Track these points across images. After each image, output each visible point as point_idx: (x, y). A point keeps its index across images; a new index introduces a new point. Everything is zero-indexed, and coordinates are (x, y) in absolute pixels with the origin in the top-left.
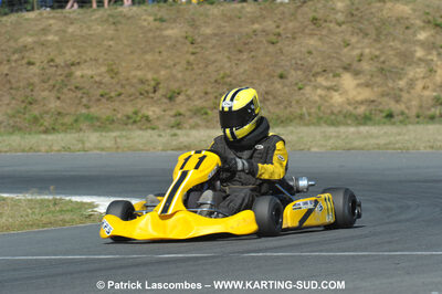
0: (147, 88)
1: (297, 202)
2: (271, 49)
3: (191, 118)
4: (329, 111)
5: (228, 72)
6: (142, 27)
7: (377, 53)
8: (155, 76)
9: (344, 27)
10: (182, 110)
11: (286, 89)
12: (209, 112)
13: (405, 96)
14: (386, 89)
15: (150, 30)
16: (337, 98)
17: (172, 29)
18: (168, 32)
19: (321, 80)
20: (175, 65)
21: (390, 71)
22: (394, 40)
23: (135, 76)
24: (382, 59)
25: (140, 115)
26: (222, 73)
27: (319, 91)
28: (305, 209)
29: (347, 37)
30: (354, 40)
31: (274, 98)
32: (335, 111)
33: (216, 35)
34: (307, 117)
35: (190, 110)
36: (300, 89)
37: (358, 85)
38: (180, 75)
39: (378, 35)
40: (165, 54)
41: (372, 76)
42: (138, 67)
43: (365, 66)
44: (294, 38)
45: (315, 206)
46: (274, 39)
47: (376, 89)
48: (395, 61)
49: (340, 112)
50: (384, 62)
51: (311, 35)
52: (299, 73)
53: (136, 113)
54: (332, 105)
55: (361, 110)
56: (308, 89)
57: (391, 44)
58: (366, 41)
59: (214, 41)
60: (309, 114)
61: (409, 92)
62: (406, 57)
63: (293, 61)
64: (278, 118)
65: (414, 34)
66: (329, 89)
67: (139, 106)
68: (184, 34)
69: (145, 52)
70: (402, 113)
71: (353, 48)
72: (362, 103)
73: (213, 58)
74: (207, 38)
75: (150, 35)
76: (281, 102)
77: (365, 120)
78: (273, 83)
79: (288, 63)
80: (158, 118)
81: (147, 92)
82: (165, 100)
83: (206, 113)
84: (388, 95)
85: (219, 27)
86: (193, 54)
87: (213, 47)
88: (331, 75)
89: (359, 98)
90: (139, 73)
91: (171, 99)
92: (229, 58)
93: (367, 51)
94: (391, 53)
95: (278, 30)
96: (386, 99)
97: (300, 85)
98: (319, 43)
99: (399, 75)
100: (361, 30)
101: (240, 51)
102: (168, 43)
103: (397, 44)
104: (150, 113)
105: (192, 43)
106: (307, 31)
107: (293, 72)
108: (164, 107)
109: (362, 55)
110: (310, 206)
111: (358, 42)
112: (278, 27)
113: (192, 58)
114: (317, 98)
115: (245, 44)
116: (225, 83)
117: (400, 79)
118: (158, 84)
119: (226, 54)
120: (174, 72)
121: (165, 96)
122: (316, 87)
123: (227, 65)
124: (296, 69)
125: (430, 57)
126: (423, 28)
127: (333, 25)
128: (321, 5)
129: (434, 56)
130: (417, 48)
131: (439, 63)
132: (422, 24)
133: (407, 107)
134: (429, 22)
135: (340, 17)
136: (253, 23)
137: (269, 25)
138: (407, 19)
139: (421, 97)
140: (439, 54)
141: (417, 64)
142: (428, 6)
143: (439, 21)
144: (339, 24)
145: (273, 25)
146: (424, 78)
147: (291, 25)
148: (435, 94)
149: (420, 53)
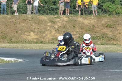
2: (14, 26)
4: (28, 40)
5: (4, 30)
7: (39, 28)
9: (31, 21)
11: (18, 35)
13: (45, 38)
14: (41, 36)
16: (30, 38)
19: (26, 33)
21: (42, 32)
22: (43, 25)
24: (40, 29)
27: (26, 36)
29: (32, 24)
30: (33, 24)
31: (15, 37)
32: (29, 41)
34: (23, 42)
37: (35, 35)
39: (39, 23)
41: (38, 33)
43: (36, 30)
44: (19, 23)
46: (15, 23)
47: (39, 36)
48: (43, 30)
49: (30, 41)
51: (23, 23)
52: (21, 31)
54: (28, 39)
55: (35, 40)
56: (23, 35)
57: (42, 26)
58: (36, 25)
59: (1, 23)
60: (23, 41)
61: (46, 37)
62: (45, 29)
64: (16, 41)
65: (47, 24)
66: (28, 35)
70: (45, 42)
71: (33, 26)
72: (35, 39)
73: (1, 27)
76: (16, 38)
77: (36, 43)
78: (15, 33)
79: (18, 29)
84: (41, 37)
85: (2, 20)
87: (1, 25)
88: (28, 32)
89: (35, 38)
92: (4, 27)
93: (36, 27)
94: (42, 28)
95: (15, 21)
96: (41, 38)
97: (21, 34)
98: (25, 25)
99: (44, 32)
100: (35, 22)
101: (7, 26)
103: (43, 26)
107: (19, 31)
109: (35, 28)
111: (34, 25)
112: (16, 21)
114: (25, 37)
115: (8, 24)
116: (4, 33)
117: (44, 34)
122: (25, 35)
124: (20, 30)
125: (51, 29)
126: (49, 22)
127: (28, 21)
128: (25, 16)
129: (52, 29)
130: (48, 27)
131: (53, 30)
132: (49, 21)
133: (46, 40)
134: (50, 21)
135: (30, 19)
136: (10, 20)
137: (14, 20)
138: (45, 20)
139: (49, 38)
140: (53, 28)
141: (48, 31)
142: (50, 17)
143: (53, 21)
144: (30, 21)
145: (15, 20)
146: (49, 34)
147: (19, 20)
148: (52, 37)
149: (48, 28)
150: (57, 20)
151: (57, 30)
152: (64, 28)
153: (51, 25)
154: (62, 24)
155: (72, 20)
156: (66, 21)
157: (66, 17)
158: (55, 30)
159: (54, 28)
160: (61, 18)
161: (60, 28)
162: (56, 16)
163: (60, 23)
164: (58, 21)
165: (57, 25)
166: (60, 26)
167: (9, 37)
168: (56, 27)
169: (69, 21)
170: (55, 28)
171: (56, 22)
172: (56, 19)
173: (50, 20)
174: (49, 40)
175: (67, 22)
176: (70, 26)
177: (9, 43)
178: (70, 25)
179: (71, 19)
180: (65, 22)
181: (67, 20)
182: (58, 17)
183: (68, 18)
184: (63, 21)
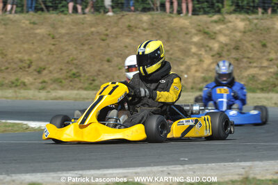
0: (24, 65)
1: (181, 120)
2: (103, 44)
3: (52, 84)
5: (75, 57)
6: (22, 27)
7: (168, 49)
8: (29, 58)
9: (147, 32)
10: (46, 79)
11: (111, 69)
12: (63, 81)
13: (185, 76)
15: (27, 29)
17: (41, 29)
18: (38, 31)
20: (42, 51)
21: (175, 60)
22: (178, 41)
23: (17, 57)
24: (171, 52)
25: (20, 81)
26: (71, 57)
28: (187, 125)
31: (104, 74)
33: (68, 34)
35: (51, 80)
36: (120, 69)
38: (45, 58)
39: (168, 38)
40: (35, 44)
42: (19, 52)
44: (116, 38)
45: (196, 123)
46: (104, 37)
48: (178, 54)
50: (172, 54)
51: (127, 36)
52: (120, 59)
53: (17, 80)
57: (176, 43)
59: (67, 38)
61: (187, 74)
62: (186, 52)
63: (116, 52)
65: (191, 38)
67: (19, 76)
68: (48, 33)
69: (23, 43)
73: (66, 48)
74: (62, 36)
75: (27, 32)
78: (102, 65)
79: (112, 53)
80: (31, 84)
81: (24, 67)
82: (35, 73)
83: (61, 82)
85: (70, 29)
86: (54, 45)
87: (66, 41)
90: (20, 56)
91: (39, 72)
92: (76, 48)
94: (176, 49)
95: (106, 32)
97: (120, 66)
98: (132, 41)
99: (181, 62)
100: (158, 34)
101: (83, 44)
102: (38, 38)
103: (180, 44)
104: (26, 81)
105: (53, 38)
106: (125, 34)
107: (115, 59)
108: (35, 77)
110: (191, 123)
112: (107, 30)
113: (53, 47)
115: (86, 40)
116: (73, 64)
117: (181, 65)
118: (31, 63)
119: (75, 46)
120: (42, 55)
121: (35, 70)
123: (75, 53)
124: (118, 57)
125: (200, 53)
126: (196, 34)
127: (140, 31)
128: (132, 18)
129: (202, 52)
130: (193, 47)
131: (206, 56)
132: (196, 32)
133: (186, 83)
134: (200, 31)
135: (145, 26)
136: (91, 27)
137: (101, 29)
138: (187, 28)
139: (194, 76)
140: (206, 51)
141: (193, 57)
142: (200, 21)
143: (207, 30)
144: (145, 30)
145: (104, 29)
146: (196, 65)
147: (115, 29)
148: (203, 75)
149: (194, 49)
150: (218, 27)
151: (218, 54)
152: (237, 48)
153: (202, 41)
154: (231, 40)
155: (258, 29)
156: (243, 30)
157: (243, 20)
158: (213, 56)
159: (208, 49)
160: (230, 22)
161: (225, 50)
162: (216, 17)
163: (225, 35)
164: (220, 32)
165: (219, 41)
166: (226, 45)
167: (87, 75)
168: (216, 46)
169: (251, 31)
170: (211, 49)
171: (215, 33)
172: (214, 25)
173: (198, 28)
174: (194, 83)
175: (245, 32)
176: (252, 45)
177: (86, 89)
178: (254, 43)
179: (256, 25)
180: (241, 32)
181: (245, 28)
182: (222, 21)
183: (248, 23)
184: (235, 29)
